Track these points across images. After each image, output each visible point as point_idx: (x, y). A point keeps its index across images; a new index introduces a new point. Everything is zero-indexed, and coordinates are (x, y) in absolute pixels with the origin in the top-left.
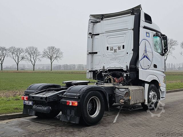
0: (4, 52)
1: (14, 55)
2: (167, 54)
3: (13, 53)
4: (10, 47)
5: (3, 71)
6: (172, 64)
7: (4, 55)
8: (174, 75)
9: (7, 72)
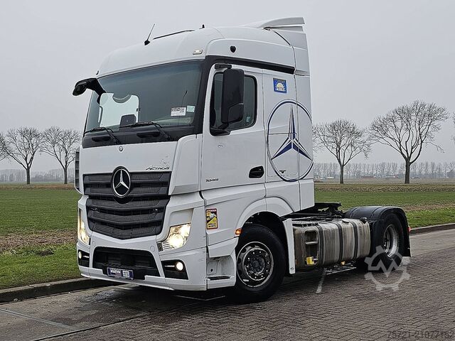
0: (34, 140)
1: (57, 148)
2: (422, 142)
3: (54, 143)
4: (48, 128)
5: (33, 187)
6: (433, 165)
7: (34, 147)
8: (438, 190)
9: (42, 188)
